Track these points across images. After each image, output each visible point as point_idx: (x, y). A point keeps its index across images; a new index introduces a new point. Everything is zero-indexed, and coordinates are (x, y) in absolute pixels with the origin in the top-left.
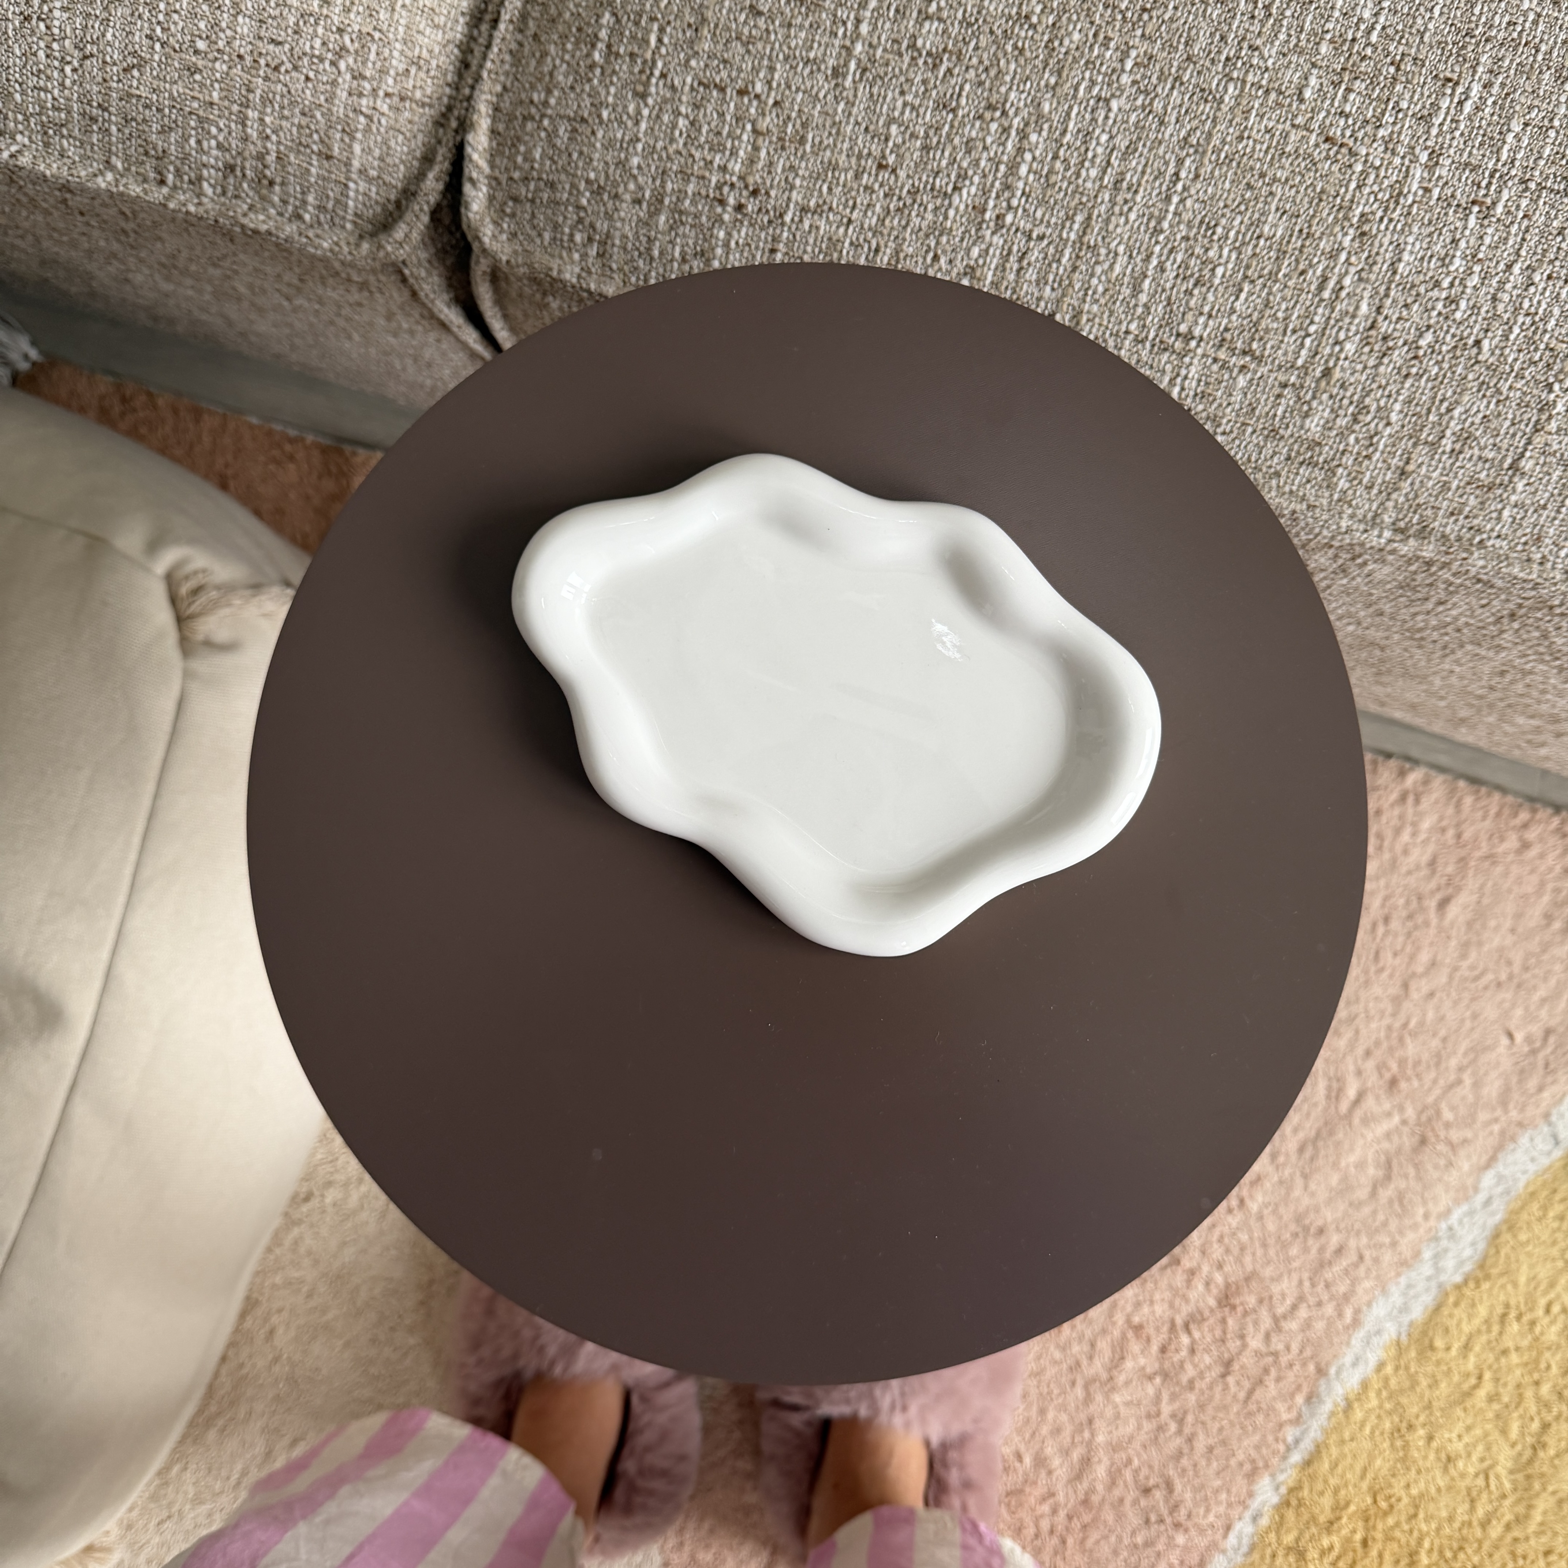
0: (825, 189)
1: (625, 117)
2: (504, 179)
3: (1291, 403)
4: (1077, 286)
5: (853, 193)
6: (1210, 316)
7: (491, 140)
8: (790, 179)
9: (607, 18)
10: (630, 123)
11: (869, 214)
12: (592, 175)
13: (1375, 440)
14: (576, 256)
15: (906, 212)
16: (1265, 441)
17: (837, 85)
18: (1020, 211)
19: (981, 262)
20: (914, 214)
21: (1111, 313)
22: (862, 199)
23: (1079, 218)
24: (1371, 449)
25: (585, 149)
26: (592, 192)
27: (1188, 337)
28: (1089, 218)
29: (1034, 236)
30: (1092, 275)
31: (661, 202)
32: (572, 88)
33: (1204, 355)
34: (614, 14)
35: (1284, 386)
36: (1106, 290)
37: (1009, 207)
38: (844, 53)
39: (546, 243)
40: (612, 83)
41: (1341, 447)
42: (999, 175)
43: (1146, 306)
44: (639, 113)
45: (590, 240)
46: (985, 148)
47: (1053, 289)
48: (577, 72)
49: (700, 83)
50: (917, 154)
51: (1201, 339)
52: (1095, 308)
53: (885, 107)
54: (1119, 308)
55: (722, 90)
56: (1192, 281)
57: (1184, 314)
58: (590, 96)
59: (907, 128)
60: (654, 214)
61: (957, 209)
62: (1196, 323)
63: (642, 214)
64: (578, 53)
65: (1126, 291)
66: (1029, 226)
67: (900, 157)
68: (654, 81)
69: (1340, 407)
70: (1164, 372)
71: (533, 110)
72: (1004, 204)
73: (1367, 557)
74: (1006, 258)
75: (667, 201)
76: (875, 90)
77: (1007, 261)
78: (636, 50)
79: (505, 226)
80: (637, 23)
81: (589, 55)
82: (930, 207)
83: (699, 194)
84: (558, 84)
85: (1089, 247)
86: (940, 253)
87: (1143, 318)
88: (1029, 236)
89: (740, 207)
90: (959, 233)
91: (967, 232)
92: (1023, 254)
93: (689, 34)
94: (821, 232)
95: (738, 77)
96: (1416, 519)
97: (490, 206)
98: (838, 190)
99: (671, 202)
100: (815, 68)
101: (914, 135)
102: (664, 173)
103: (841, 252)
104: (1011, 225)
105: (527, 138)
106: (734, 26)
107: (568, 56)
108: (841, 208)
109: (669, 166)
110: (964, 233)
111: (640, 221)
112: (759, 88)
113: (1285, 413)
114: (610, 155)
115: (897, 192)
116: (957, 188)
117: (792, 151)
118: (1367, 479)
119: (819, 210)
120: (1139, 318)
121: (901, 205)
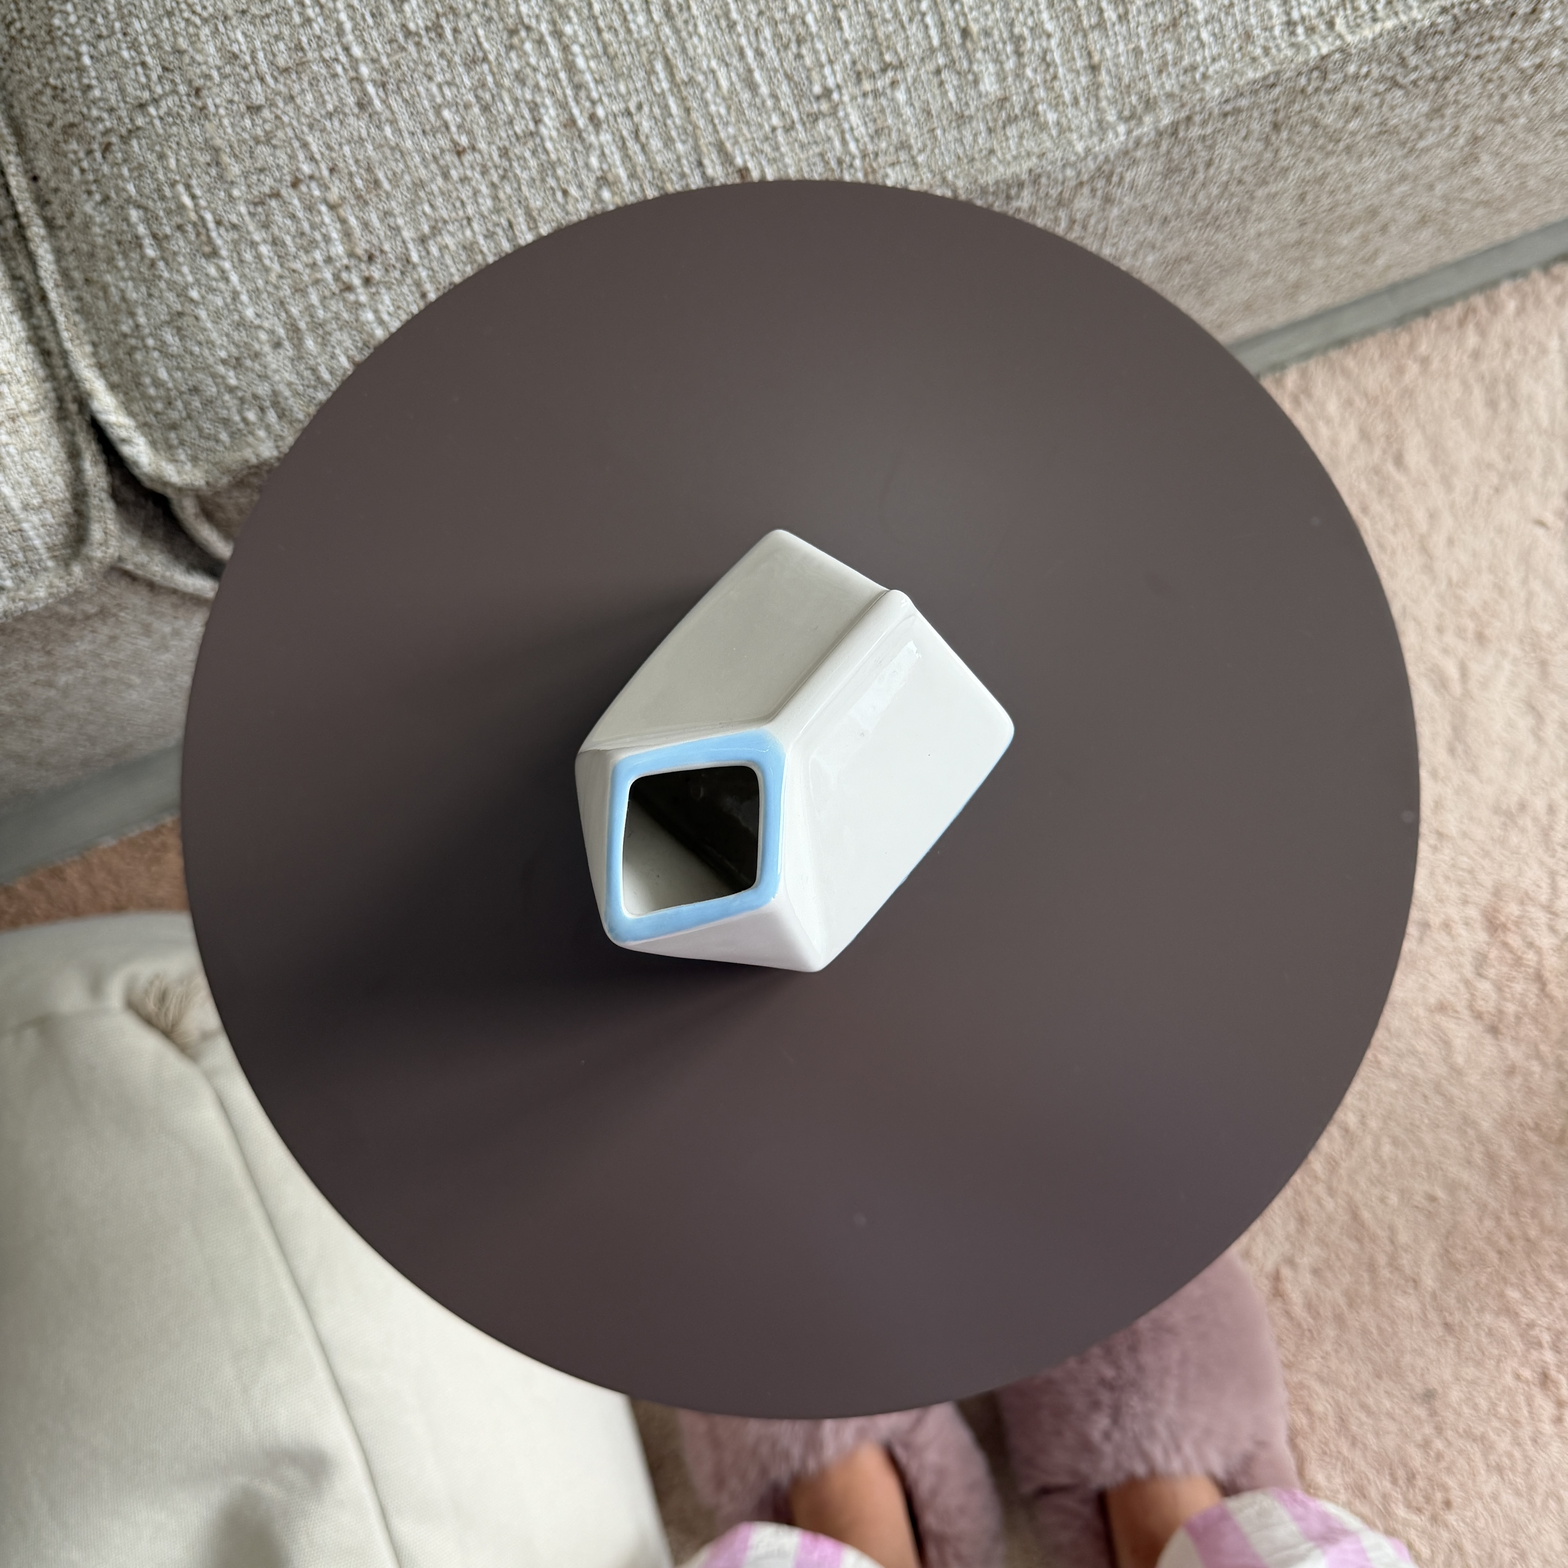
0: (427, 209)
1: (214, 284)
2: (151, 419)
3: (955, 83)
4: (701, 123)
5: (454, 195)
6: (831, 62)
7: (116, 396)
8: (392, 224)
9: (134, 214)
10: (222, 285)
11: (481, 200)
12: (223, 354)
13: (1048, 58)
14: (262, 433)
15: (510, 174)
16: (960, 132)
17: (370, 116)
18: (606, 100)
19: (605, 167)
20: (518, 171)
21: (748, 123)
23: (659, 66)
24: (1051, 70)
25: (201, 337)
26: (235, 368)
27: (827, 93)
28: (667, 60)
29: (633, 109)
30: (707, 105)
31: (296, 329)
32: (150, 295)
33: (853, 98)
34: (139, 207)
35: (938, 72)
36: (729, 108)
37: (593, 103)
38: (356, 85)
39: (228, 443)
40: (180, 264)
41: (1026, 87)
42: (565, 82)
43: (774, 96)
44: (222, 271)
45: (262, 409)
46: (535, 70)
47: (684, 142)
48: (145, 280)
49: (255, 205)
50: (482, 121)
51: (838, 87)
52: (731, 130)
53: (425, 102)
54: (751, 114)
55: (276, 195)
56: (793, 46)
57: (809, 78)
58: (170, 290)
59: (457, 104)
60: (298, 344)
61: (551, 138)
62: (824, 77)
63: (290, 353)
64: (134, 264)
65: (746, 96)
66: (622, 106)
67: (470, 133)
68: (214, 234)
69: (998, 55)
70: (829, 139)
71: (133, 342)
72: (588, 104)
73: (1119, 170)
74: (623, 148)
75: (302, 325)
76: (406, 94)
77: (627, 149)
78: (179, 221)
79: (183, 457)
80: (163, 198)
81: (143, 257)
82: (528, 154)
83: (325, 297)
84: (136, 302)
85: (686, 84)
86: (564, 186)
87: (777, 107)
88: (629, 114)
89: (367, 281)
90: (568, 157)
91: (574, 151)
92: (636, 133)
93: (213, 172)
94: (452, 247)
95: (283, 175)
96: (1134, 99)
97: (157, 450)
98: (439, 202)
99: (307, 323)
100: (341, 116)
101: (467, 106)
102: (282, 303)
103: (482, 252)
104: (607, 117)
105: (145, 368)
106: (246, 136)
107: (126, 274)
108: (454, 215)
109: (281, 294)
110: (573, 154)
111: (293, 360)
112: (306, 168)
113: (957, 94)
114: (225, 325)
115: (489, 164)
116: (537, 121)
117: (375, 199)
118: (1067, 97)
119: (435, 231)
120: (774, 110)
121: (501, 172)
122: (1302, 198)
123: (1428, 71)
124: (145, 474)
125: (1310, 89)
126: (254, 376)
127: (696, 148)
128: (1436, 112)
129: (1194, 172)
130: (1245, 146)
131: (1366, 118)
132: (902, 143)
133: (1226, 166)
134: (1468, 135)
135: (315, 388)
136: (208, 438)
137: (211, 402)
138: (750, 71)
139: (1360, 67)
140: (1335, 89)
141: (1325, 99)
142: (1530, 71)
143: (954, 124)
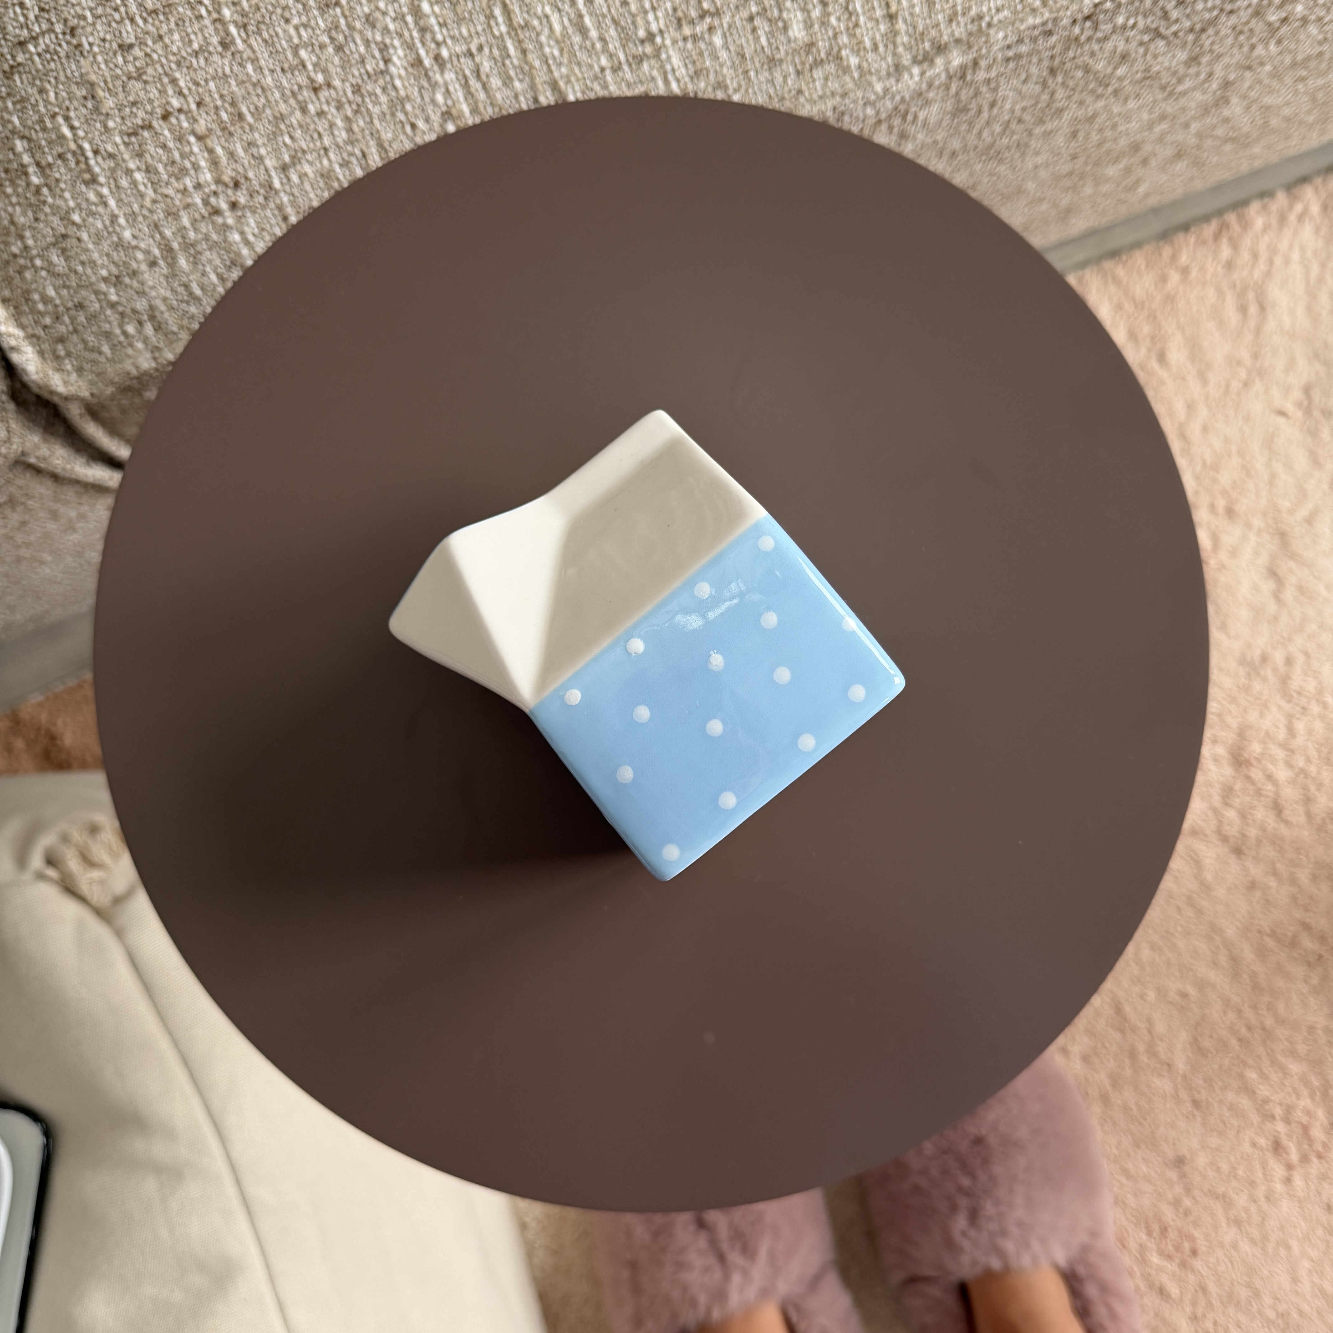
0: (287, 140)
1: (93, 208)
2: (39, 331)
3: (767, 29)
4: (537, 63)
5: (312, 127)
6: (654, 9)
7: (7, 309)
8: (256, 155)
9: (19, 145)
10: (101, 209)
11: (336, 133)
12: (104, 273)
13: (850, 8)
14: (140, 345)
15: (363, 109)
16: (771, 74)
17: (233, 54)
18: (449, 41)
19: (450, 103)
20: (370, 106)
21: (579, 64)
22: (322, 126)
23: (498, 12)
24: (853, 19)
25: (83, 257)
26: (115, 285)
27: (651, 37)
28: (505, 7)
29: (474, 50)
30: (541, 46)
31: (170, 250)
32: (36, 220)
33: (674, 42)
34: (23, 137)
35: (751, 19)
36: (561, 51)
37: (438, 44)
38: (219, 26)
39: (109, 354)
40: (62, 190)
41: (831, 33)
42: (412, 26)
43: (602, 39)
44: (101, 196)
45: (140, 323)
46: (384, 13)
47: (521, 81)
48: (31, 205)
49: (129, 135)
50: (336, 60)
51: (661, 31)
52: (564, 70)
53: (283, 42)
54: (582, 56)
55: (150, 127)
57: (634, 23)
58: (54, 214)
59: (312, 45)
60: (172, 263)
61: (400, 77)
62: (648, 22)
63: (165, 271)
64: (20, 190)
65: (577, 39)
66: (464, 48)
67: (325, 71)
68: (92, 162)
70: (653, 79)
71: (22, 261)
72: (433, 46)
73: (913, 109)
74: (466, 85)
75: (175, 245)
76: (265, 35)
77: (469, 87)
78: (60, 150)
79: (69, 367)
80: (44, 129)
81: (28, 184)
82: (378, 91)
83: (196, 220)
84: (24, 225)
85: (522, 28)
86: (413, 120)
87: (605, 49)
88: (470, 54)
89: (234, 205)
90: (416, 94)
91: (421, 88)
92: (477, 72)
93: (90, 105)
94: (311, 175)
95: (154, 107)
96: (927, 45)
97: (44, 359)
98: (298, 133)
99: (179, 244)
100: (206, 54)
101: (322, 47)
102: (156, 226)
103: (338, 179)
104: (450, 57)
105: (34, 286)
106: (119, 72)
107: (14, 200)
108: (312, 145)
109: (156, 217)
110: (420, 91)
111: (167, 277)
112: (176, 103)
113: (768, 39)
114: (105, 246)
115: (344, 100)
116: (387, 61)
117: (239, 131)
118: (868, 43)
119: (295, 160)
120: (603, 52)
121: (355, 107)
122: (1074, 135)
123: (1187, 24)
124: (33, 382)
125: (1083, 38)
126: (133, 293)
127: (533, 86)
128: (1193, 60)
129: (980, 112)
130: (1025, 88)
131: (1132, 66)
132: (719, 83)
133: (1008, 106)
134: (1220, 81)
135: (188, 303)
136: (92, 350)
137: (95, 317)
138: (581, 16)
139: (1128, 19)
140: (1106, 39)
141: (1096, 47)
142: (1277, 25)
143: (766, 67)
